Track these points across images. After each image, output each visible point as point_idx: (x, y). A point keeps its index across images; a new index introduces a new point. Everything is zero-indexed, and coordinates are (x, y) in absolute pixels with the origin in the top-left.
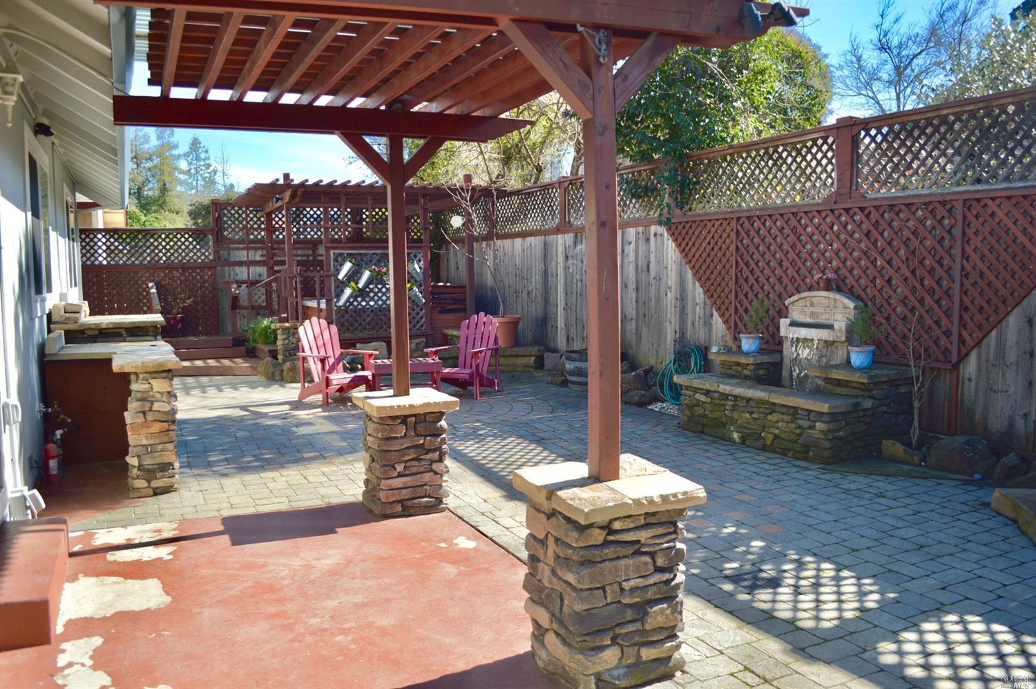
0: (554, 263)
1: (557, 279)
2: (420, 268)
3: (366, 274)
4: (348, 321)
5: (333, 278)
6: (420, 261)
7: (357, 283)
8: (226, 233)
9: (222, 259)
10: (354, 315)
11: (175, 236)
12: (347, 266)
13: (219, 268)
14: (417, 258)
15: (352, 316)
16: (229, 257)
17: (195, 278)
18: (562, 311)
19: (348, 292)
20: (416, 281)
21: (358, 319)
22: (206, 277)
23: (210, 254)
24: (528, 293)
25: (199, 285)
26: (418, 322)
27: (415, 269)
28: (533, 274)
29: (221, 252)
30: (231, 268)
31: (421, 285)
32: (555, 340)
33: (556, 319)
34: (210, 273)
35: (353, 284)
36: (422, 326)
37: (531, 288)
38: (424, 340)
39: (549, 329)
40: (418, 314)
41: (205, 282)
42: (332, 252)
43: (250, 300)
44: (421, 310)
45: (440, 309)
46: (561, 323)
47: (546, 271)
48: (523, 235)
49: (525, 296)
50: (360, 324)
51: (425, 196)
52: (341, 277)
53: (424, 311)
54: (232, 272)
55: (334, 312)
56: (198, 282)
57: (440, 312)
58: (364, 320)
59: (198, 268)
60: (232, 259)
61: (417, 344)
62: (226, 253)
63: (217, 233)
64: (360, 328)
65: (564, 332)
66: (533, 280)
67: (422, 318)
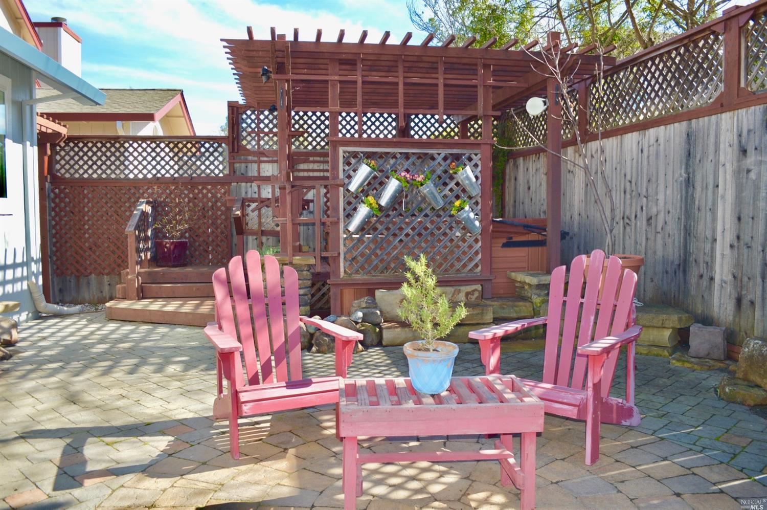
0: (709, 166)
1: (715, 193)
2: (477, 177)
3: (393, 185)
4: (362, 255)
5: (341, 189)
6: (476, 165)
7: (378, 197)
8: (244, 142)
9: (238, 173)
10: (373, 246)
11: (185, 146)
12: (364, 171)
13: (234, 184)
14: (473, 163)
15: (369, 249)
16: (247, 172)
17: (205, 196)
18: (728, 251)
19: (363, 211)
20: (470, 198)
21: (379, 252)
22: (219, 195)
23: (224, 168)
24: (649, 219)
25: (210, 204)
26: (471, 259)
27: (468, 178)
28: (661, 188)
29: (237, 165)
30: (249, 184)
31: (477, 203)
32: (706, 300)
33: (710, 265)
34: (223, 191)
35: (371, 199)
36: (476, 266)
37: (654, 210)
38: (479, 287)
39: (693, 280)
40: (470, 247)
41: (216, 202)
42: (341, 150)
43: (260, 223)
44: (476, 241)
45: (505, 241)
46: (722, 270)
47: (689, 182)
48: (642, 126)
49: (642, 223)
50: (382, 261)
51: (486, 66)
52: (353, 187)
53: (480, 244)
54: (250, 190)
55: (342, 242)
56: (209, 200)
57: (505, 245)
58: (389, 254)
59: (208, 184)
60: (250, 174)
61: (467, 294)
62: (243, 165)
63: (233, 142)
64: (381, 266)
65: (729, 288)
66: (661, 197)
67: (476, 253)
